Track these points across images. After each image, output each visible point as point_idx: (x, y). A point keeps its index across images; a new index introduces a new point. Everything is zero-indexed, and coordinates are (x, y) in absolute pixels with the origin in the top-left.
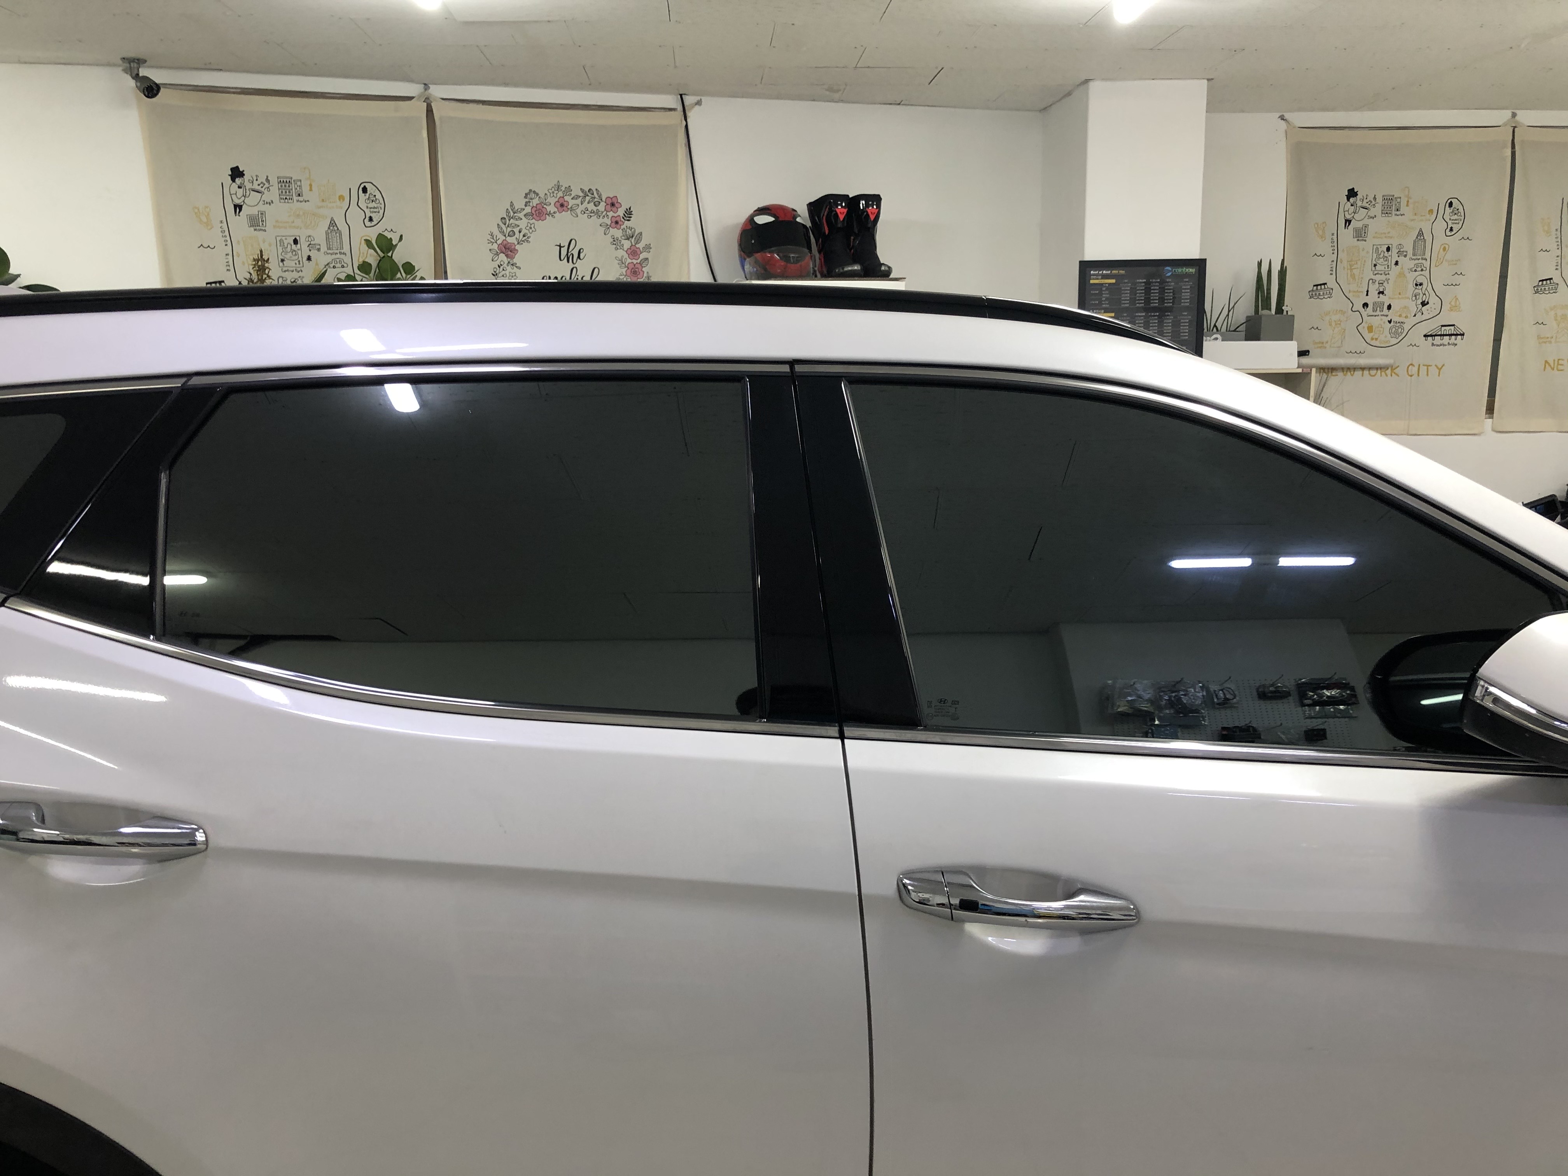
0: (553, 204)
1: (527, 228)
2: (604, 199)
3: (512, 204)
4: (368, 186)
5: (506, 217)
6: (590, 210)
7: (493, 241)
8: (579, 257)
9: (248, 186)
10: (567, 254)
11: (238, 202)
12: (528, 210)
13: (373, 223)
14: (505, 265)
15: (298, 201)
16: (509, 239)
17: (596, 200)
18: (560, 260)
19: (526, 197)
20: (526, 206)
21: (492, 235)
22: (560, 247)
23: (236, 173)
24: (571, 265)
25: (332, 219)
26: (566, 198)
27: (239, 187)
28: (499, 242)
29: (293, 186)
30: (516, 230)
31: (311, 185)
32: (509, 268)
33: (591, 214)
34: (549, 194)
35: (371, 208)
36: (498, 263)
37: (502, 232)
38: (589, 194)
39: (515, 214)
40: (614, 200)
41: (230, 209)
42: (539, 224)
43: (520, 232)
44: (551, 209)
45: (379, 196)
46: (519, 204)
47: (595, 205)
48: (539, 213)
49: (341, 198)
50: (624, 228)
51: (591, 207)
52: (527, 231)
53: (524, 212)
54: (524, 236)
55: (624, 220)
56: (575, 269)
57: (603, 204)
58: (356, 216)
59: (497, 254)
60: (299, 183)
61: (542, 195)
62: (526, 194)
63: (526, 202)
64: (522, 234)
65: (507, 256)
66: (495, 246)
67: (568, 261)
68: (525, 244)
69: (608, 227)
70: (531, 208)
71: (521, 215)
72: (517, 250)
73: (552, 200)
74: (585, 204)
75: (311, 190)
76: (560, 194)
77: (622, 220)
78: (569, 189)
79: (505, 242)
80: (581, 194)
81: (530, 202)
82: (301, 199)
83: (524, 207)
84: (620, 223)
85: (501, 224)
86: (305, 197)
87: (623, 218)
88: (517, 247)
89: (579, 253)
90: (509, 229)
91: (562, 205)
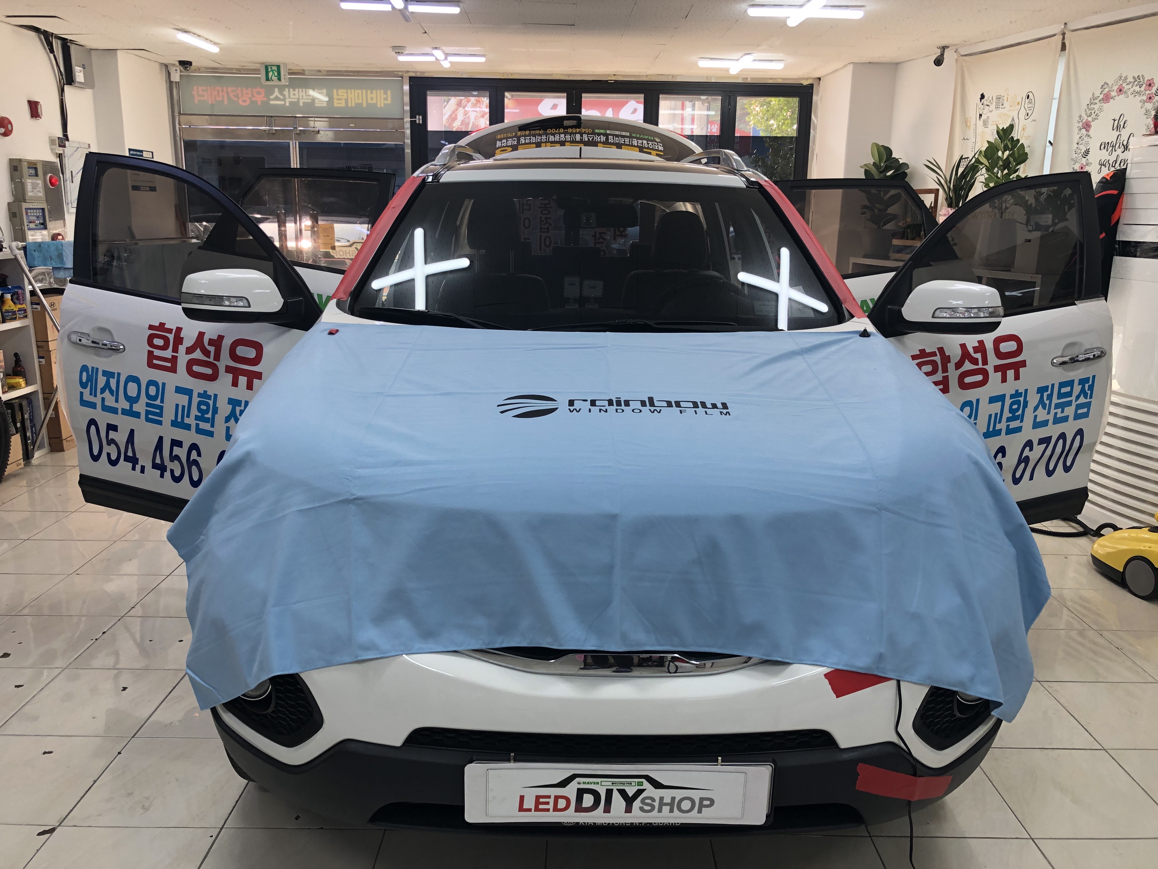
0: (1115, 91)
1: (1099, 109)
2: (1145, 83)
3: (1093, 94)
4: (1030, 94)
5: (1089, 103)
6: (1136, 91)
7: (1080, 121)
8: (1124, 127)
9: (985, 103)
10: (1117, 126)
11: (981, 113)
12: (1101, 96)
13: (1028, 117)
14: (1084, 136)
15: (1002, 108)
16: (1090, 119)
17: (1141, 83)
18: (1113, 130)
19: (1101, 88)
20: (1101, 94)
21: (1080, 117)
22: (1115, 120)
23: (983, 97)
24: (1118, 133)
25: (1013, 118)
26: (1124, 85)
27: (982, 104)
28: (1084, 121)
29: (1001, 100)
30: (1093, 112)
31: (1007, 98)
32: (1086, 139)
33: (1136, 94)
34: (1114, 84)
35: (1029, 108)
36: (1080, 136)
37: (1086, 114)
38: (1138, 80)
39: (1094, 101)
40: (1151, 82)
41: (978, 116)
42: (1105, 105)
43: (1094, 113)
44: (1114, 94)
45: (1033, 100)
46: (1097, 94)
47: (1140, 88)
48: (1107, 98)
49: (1019, 103)
50: (1154, 102)
51: (1137, 89)
52: (1098, 112)
53: (1099, 99)
54: (1096, 115)
55: (1156, 95)
56: (1120, 135)
57: (1144, 86)
58: (1023, 113)
59: (1080, 130)
60: (1003, 98)
61: (1110, 85)
62: (1102, 86)
63: (1102, 92)
64: (1095, 114)
65: (1087, 130)
66: (1081, 123)
67: (1117, 131)
68: (1096, 121)
69: (1145, 102)
70: (1102, 95)
71: (1097, 101)
72: (1091, 126)
73: (1115, 88)
74: (1134, 88)
75: (1007, 101)
76: (1121, 82)
77: (1154, 96)
78: (1126, 78)
79: (1087, 121)
80: (1133, 80)
81: (1103, 91)
82: (1003, 107)
83: (1099, 95)
84: (1152, 98)
85: (1087, 109)
86: (1004, 106)
87: (1155, 94)
88: (1092, 124)
89: (1125, 123)
90: (1090, 112)
91: (1120, 91)
